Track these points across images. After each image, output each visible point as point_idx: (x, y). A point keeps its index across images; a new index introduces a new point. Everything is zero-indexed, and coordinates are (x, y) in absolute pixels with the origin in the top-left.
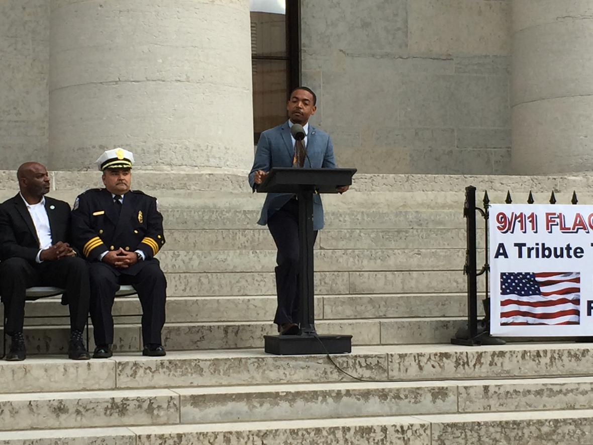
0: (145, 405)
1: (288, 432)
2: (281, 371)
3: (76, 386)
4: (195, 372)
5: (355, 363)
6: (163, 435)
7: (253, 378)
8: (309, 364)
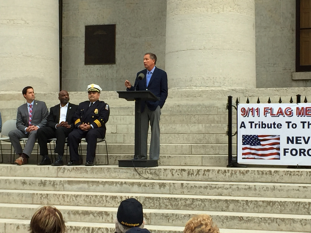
0: (52, 183)
1: (85, 196)
2: (117, 173)
4: (85, 172)
5: (145, 172)
6: (42, 194)
7: (106, 175)
8: (128, 171)
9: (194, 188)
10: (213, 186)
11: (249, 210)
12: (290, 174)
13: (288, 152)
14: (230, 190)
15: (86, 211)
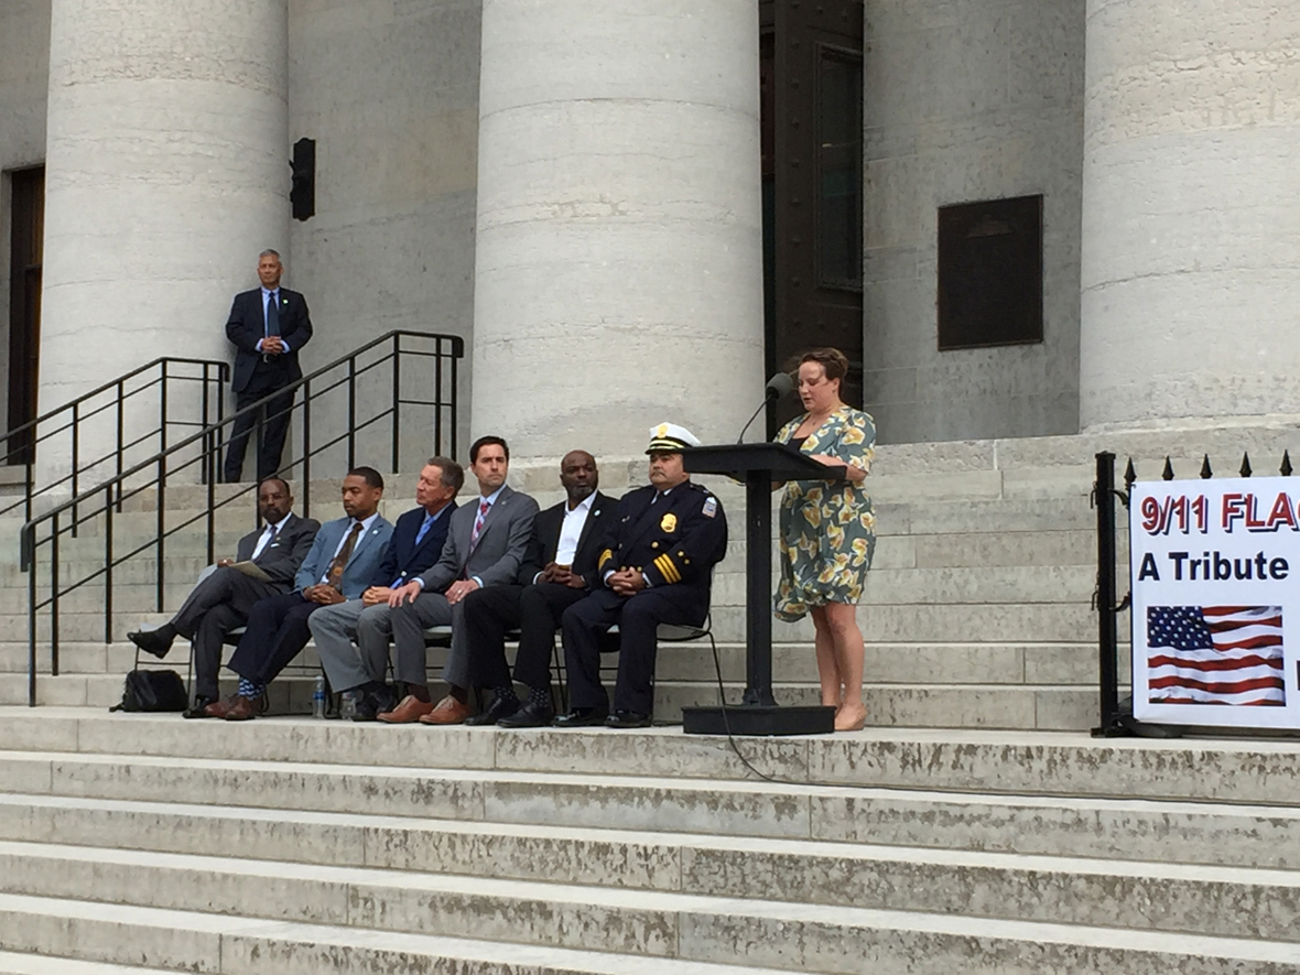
0: (450, 792)
1: (515, 840)
2: (674, 758)
4: (577, 752)
5: (764, 752)
6: (389, 830)
8: (708, 748)
9: (890, 820)
10: (954, 812)
15: (482, 898)
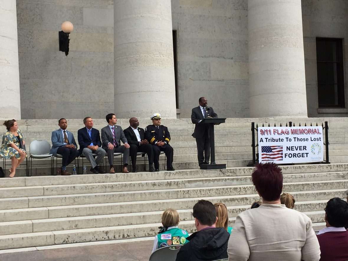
0: (176, 183)
2: (208, 174)
3: (155, 179)
5: (227, 171)
11: (315, 189)
12: (310, 168)
13: (287, 156)
14: (291, 179)
